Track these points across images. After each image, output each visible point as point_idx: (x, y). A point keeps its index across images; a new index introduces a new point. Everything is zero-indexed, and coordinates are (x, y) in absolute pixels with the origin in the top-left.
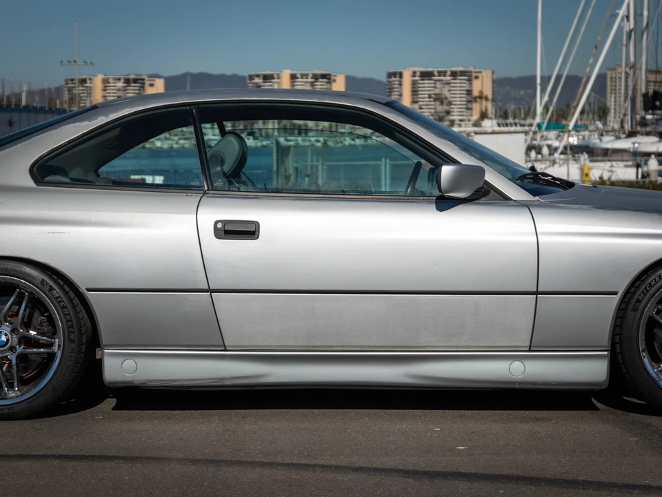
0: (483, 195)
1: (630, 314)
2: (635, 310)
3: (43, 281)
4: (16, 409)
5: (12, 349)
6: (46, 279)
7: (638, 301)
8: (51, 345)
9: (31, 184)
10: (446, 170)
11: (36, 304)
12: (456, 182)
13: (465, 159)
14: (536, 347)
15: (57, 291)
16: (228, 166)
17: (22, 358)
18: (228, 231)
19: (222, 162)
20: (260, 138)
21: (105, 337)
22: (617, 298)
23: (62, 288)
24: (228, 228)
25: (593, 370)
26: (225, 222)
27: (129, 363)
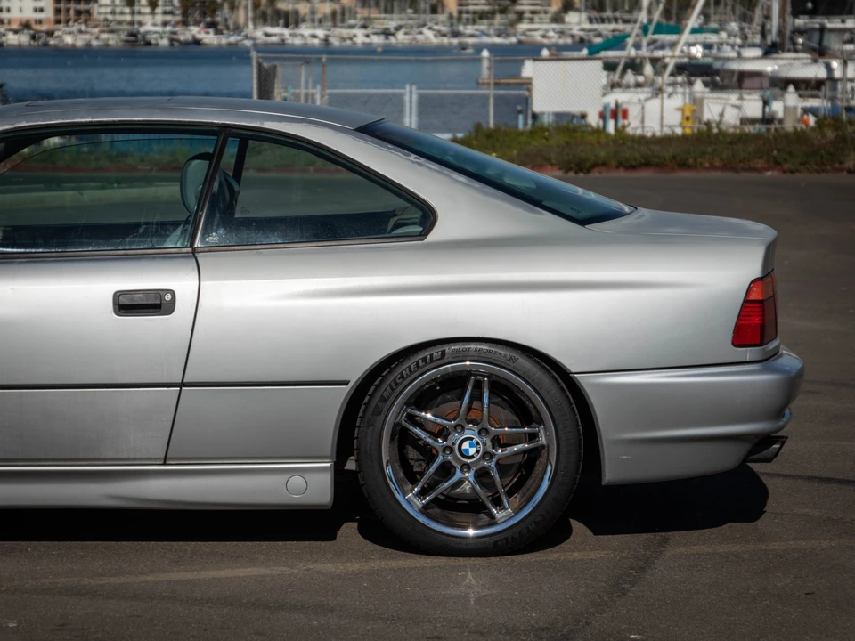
20: (225, 32)
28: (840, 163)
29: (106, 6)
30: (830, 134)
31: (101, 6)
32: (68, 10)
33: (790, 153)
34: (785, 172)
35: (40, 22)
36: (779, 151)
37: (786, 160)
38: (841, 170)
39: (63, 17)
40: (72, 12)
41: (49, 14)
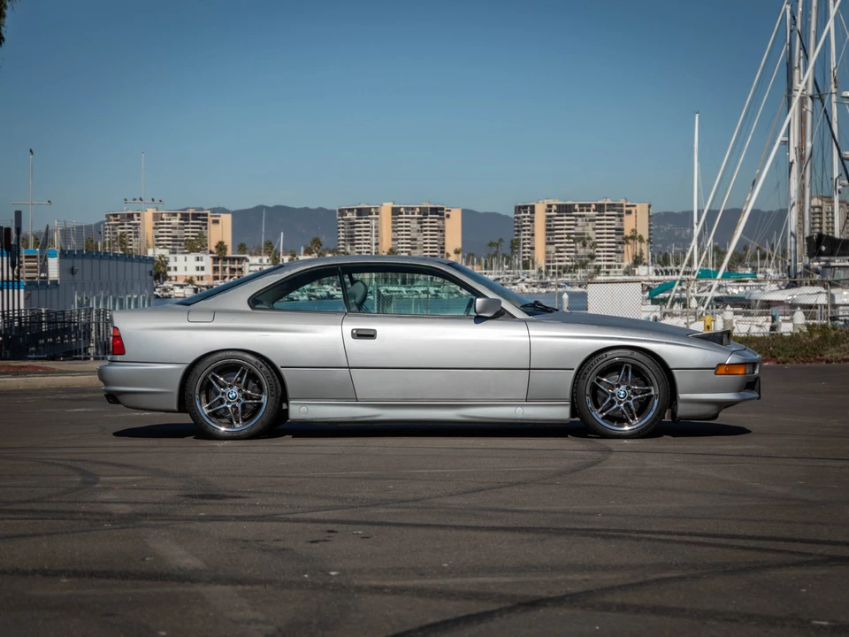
0: (500, 315)
1: (581, 381)
2: (584, 378)
3: (256, 363)
4: (241, 433)
5: (238, 401)
6: (258, 361)
7: (586, 374)
8: (260, 398)
9: (249, 309)
10: (479, 301)
11: (253, 376)
12: (485, 308)
13: (491, 295)
14: (529, 399)
15: (264, 369)
16: (358, 299)
17: (243, 406)
18: (359, 335)
19: (355, 297)
21: (290, 394)
22: (573, 372)
23: (267, 366)
24: (360, 333)
25: (561, 412)
26: (357, 330)
27: (304, 408)
28: (821, 355)
29: (256, 265)
30: (817, 336)
31: (251, 265)
32: (224, 268)
33: (782, 349)
34: (778, 363)
35: (201, 278)
36: (774, 347)
37: (779, 354)
38: (822, 360)
39: (220, 274)
40: (227, 270)
41: (209, 272)
